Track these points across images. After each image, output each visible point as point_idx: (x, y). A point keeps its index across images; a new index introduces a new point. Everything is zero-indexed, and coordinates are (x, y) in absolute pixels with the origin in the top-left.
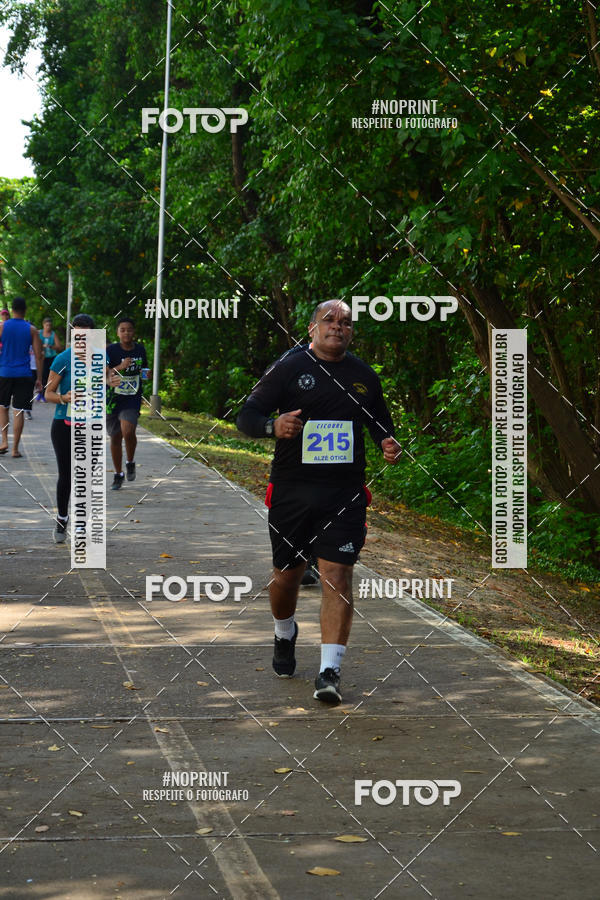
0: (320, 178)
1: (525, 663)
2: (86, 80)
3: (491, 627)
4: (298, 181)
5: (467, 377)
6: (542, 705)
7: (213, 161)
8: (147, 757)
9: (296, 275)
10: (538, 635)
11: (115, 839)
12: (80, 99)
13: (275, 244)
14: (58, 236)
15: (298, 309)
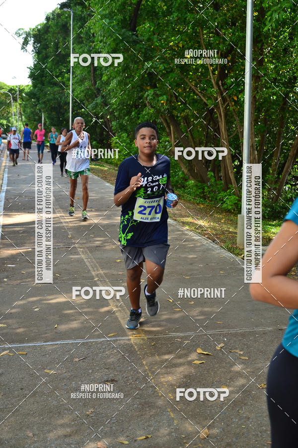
0: (120, 82)
1: (187, 227)
2: (46, 54)
3: (176, 217)
4: (114, 84)
5: (165, 143)
6: (194, 240)
7: (86, 79)
8: (77, 258)
9: (112, 113)
10: (190, 220)
11: (70, 282)
12: (44, 60)
13: (105, 104)
14: (39, 101)
15: (113, 123)
